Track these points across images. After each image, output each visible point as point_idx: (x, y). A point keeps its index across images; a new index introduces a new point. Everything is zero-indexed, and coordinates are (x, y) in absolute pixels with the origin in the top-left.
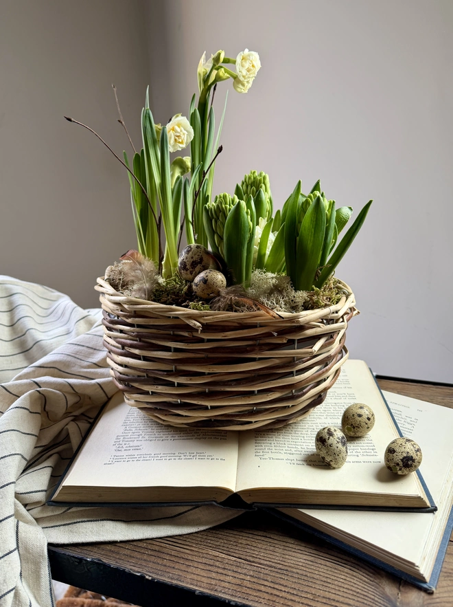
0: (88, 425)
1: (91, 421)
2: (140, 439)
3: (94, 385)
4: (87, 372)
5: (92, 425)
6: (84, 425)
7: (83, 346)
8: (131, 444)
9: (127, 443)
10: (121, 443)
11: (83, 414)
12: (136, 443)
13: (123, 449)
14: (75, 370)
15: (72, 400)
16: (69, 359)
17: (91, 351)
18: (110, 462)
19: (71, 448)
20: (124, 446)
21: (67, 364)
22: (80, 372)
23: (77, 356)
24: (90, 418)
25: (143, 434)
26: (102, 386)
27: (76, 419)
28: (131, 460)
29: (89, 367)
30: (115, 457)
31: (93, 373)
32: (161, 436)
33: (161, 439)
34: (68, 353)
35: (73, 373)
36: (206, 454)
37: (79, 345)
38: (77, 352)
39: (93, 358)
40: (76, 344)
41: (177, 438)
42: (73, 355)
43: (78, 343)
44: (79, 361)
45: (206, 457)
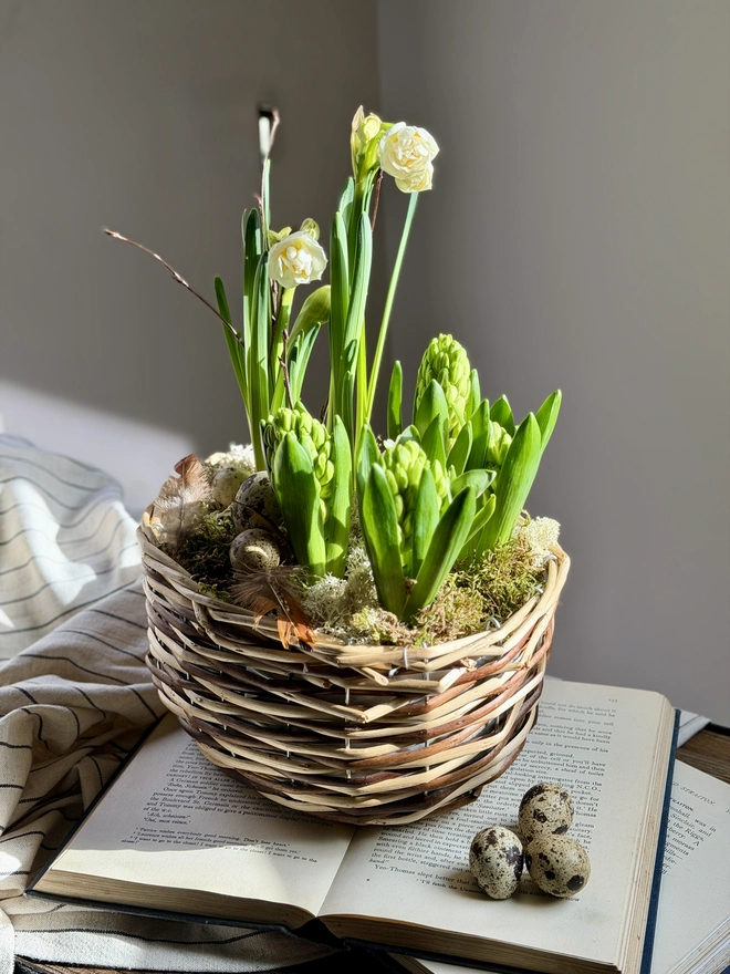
0: (118, 764)
1: (124, 756)
2: (190, 804)
3: (127, 694)
4: (121, 671)
5: (124, 764)
6: (107, 764)
7: (120, 619)
8: (174, 811)
9: (168, 808)
10: (157, 807)
11: (111, 742)
12: (181, 811)
13: (158, 819)
14: (102, 666)
15: (87, 721)
16: (93, 644)
17: (134, 629)
18: (133, 839)
19: (82, 804)
20: (162, 814)
21: (87, 654)
22: (109, 671)
23: (107, 640)
24: (124, 751)
25: (198, 796)
26: (144, 697)
27: (96, 752)
28: (166, 839)
29: (126, 663)
30: (142, 832)
31: (125, 673)
32: (227, 802)
33: (225, 808)
34: (92, 633)
35: (96, 671)
36: (288, 848)
37: (112, 616)
38: (108, 631)
39: (135, 646)
40: (108, 614)
41: (250, 810)
42: (99, 636)
43: (112, 612)
44: (110, 649)
45: (286, 854)
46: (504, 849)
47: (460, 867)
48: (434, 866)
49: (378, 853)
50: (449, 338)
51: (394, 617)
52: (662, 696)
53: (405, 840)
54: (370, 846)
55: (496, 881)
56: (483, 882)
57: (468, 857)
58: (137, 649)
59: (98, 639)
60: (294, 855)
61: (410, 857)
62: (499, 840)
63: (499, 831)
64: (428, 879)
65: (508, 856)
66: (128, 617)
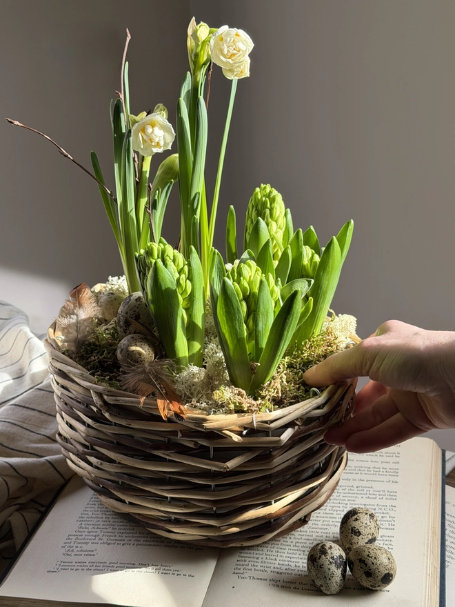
0: (38, 516)
1: (43, 509)
2: (96, 541)
3: (43, 464)
4: (37, 448)
5: (43, 516)
6: (31, 516)
7: (34, 410)
8: (85, 547)
9: (80, 545)
10: (72, 545)
11: (32, 500)
12: (90, 547)
13: (73, 554)
14: (22, 445)
15: (14, 484)
16: (15, 429)
17: (44, 417)
18: (55, 570)
19: (14, 547)
20: (75, 550)
21: (11, 437)
22: (28, 448)
23: (25, 426)
24: (44, 506)
25: (101, 534)
26: (55, 465)
27: (22, 507)
28: (80, 568)
29: (40, 441)
30: (62, 564)
31: (41, 449)
32: (124, 538)
33: (122, 542)
34: (13, 421)
35: (19, 449)
36: (172, 568)
37: (27, 408)
38: (26, 419)
39: (46, 429)
40: (24, 407)
41: (141, 542)
42: (19, 423)
43: (27, 405)
44: (28, 432)
45: (171, 572)
46: (333, 558)
47: (300, 573)
48: (281, 574)
49: (239, 567)
50: (268, 188)
51: (244, 392)
52: (432, 441)
53: (257, 556)
54: (232, 562)
55: (328, 581)
56: (318, 583)
57: (306, 565)
58: (47, 431)
59: (18, 426)
60: (176, 573)
61: (263, 568)
62: (329, 551)
63: (328, 544)
64: (278, 583)
65: (336, 563)
66: (40, 408)
